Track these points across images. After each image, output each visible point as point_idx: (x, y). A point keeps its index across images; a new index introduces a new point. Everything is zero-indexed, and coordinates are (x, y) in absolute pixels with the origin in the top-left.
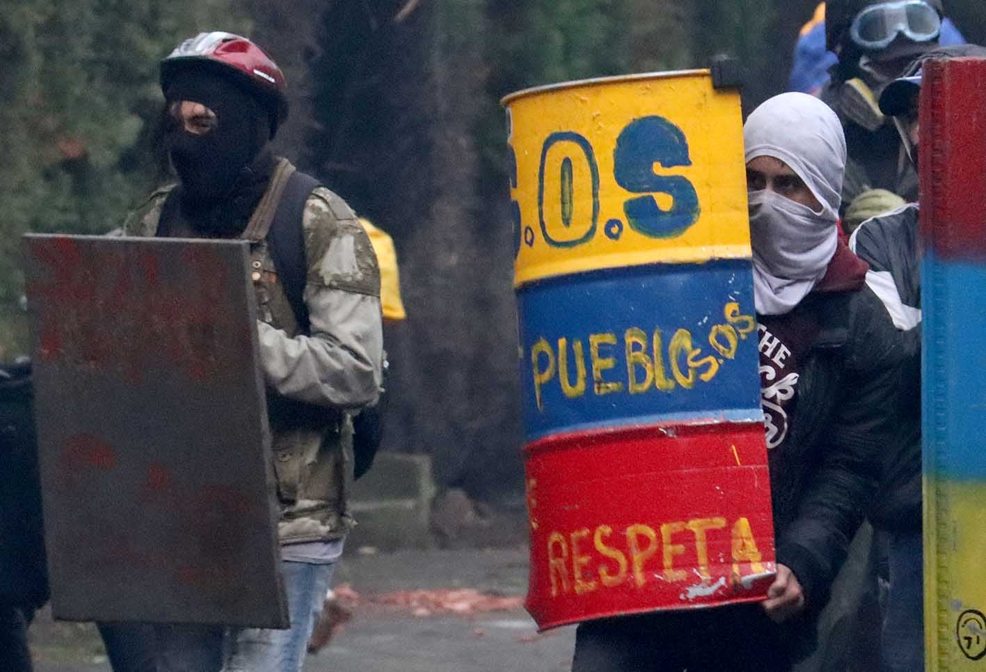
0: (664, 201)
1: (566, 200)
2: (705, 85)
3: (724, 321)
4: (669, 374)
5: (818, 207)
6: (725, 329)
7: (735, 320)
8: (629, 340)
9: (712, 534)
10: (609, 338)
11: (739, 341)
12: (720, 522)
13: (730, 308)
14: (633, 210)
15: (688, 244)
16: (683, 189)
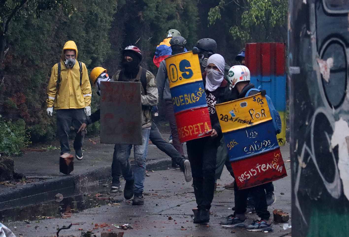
0: (188, 73)
1: (173, 75)
2: (192, 53)
3: (199, 91)
4: (192, 101)
5: (220, 71)
6: (200, 92)
7: (201, 91)
8: (185, 96)
9: (201, 126)
10: (182, 96)
11: (202, 94)
12: (202, 124)
13: (200, 89)
14: (183, 75)
15: (192, 79)
16: (190, 71)
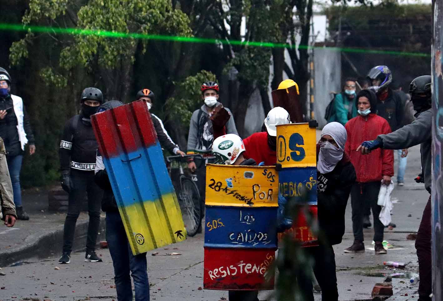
0: (298, 153)
1: (281, 152)
2: (308, 126)
3: (309, 181)
4: (297, 193)
5: (338, 147)
6: (310, 183)
7: (312, 181)
8: (290, 184)
9: (304, 231)
10: (286, 184)
11: (313, 186)
12: (306, 228)
13: (311, 178)
14: (292, 154)
15: (302, 163)
16: (302, 151)
